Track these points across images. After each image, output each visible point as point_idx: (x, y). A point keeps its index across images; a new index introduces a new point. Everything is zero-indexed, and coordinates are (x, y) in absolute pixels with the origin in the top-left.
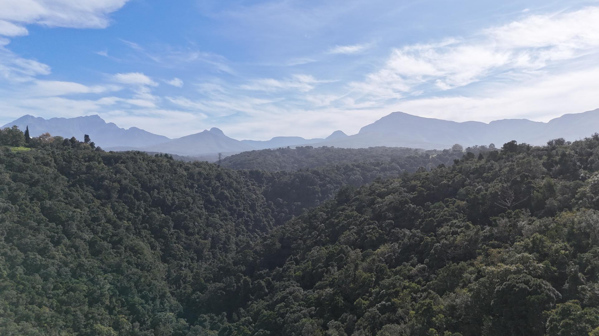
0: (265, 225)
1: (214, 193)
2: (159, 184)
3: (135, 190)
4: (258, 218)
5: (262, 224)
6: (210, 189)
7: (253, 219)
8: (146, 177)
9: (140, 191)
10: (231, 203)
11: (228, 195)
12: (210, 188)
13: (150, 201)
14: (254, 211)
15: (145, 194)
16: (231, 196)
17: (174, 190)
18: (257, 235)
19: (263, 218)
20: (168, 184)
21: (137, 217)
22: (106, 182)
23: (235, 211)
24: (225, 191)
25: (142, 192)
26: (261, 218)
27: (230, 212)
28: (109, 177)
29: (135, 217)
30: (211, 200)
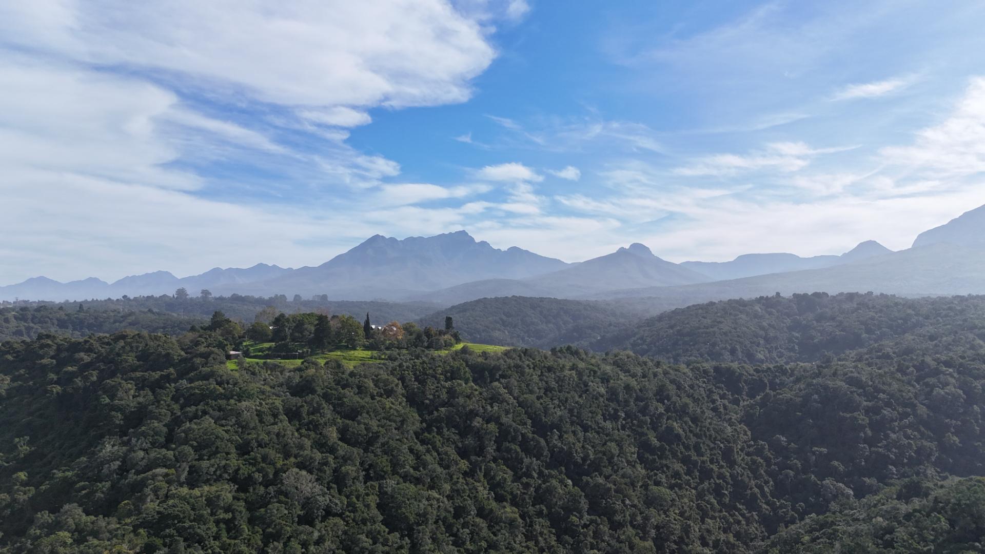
0: (754, 495)
1: (654, 427)
2: (561, 419)
3: (523, 435)
4: (740, 478)
5: (749, 492)
6: (646, 421)
7: (731, 482)
8: (539, 405)
9: (530, 435)
10: (687, 448)
11: (681, 431)
12: (648, 419)
13: (546, 457)
14: (732, 464)
15: (538, 442)
16: (686, 433)
17: (586, 429)
18: (741, 518)
19: (750, 480)
20: (575, 416)
21: (525, 491)
22: (477, 422)
23: (695, 463)
24: (675, 424)
25: (533, 437)
26: (747, 480)
27: (685, 468)
28: (481, 410)
29: (523, 491)
30: (651, 445)
